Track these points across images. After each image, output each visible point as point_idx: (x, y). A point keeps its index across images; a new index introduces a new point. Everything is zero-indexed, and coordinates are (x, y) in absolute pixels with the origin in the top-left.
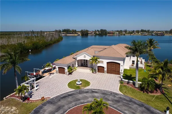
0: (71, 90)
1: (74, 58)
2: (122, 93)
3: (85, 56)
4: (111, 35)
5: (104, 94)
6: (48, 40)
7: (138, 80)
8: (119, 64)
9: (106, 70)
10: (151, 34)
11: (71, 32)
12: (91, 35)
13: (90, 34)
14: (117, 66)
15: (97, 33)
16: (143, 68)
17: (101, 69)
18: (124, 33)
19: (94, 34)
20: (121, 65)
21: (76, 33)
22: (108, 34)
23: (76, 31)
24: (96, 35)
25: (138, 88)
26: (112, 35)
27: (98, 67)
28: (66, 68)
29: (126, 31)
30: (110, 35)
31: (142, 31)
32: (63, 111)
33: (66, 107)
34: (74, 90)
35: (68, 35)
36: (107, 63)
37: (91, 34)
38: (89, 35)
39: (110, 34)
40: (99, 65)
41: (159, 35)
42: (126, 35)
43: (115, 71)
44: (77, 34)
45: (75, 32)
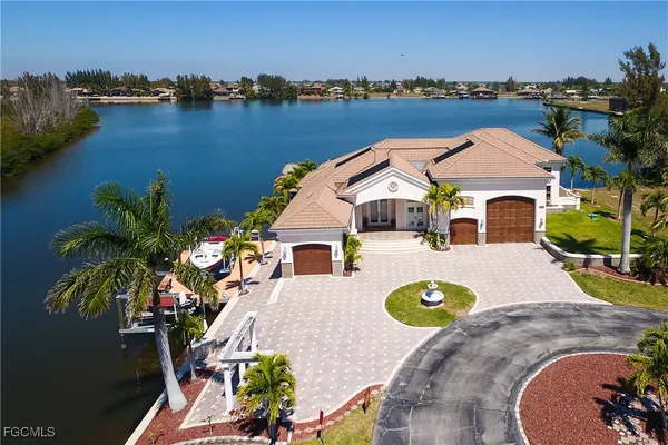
0: (428, 332)
1: (343, 199)
2: (605, 300)
3: (394, 184)
4: (312, 96)
5: (555, 316)
6: (33, 128)
7: (631, 248)
8: (532, 202)
9: (482, 230)
10: (457, 94)
11: (124, 88)
12: (227, 98)
13: (219, 94)
14: (526, 208)
15: (253, 92)
16: (578, 208)
17: (463, 231)
18: (360, 90)
19: (240, 96)
20: (538, 204)
21: (148, 93)
22: (302, 97)
23: (144, 79)
24: (251, 98)
25: (634, 273)
26: (318, 97)
27: (453, 222)
28: (336, 246)
29: (364, 83)
30: (309, 100)
31: (421, 82)
32: (503, 419)
33: (492, 402)
34: (438, 329)
35: (104, 99)
36: (488, 202)
37: (225, 94)
38: (216, 98)
39: (308, 93)
40: (457, 214)
41: (481, 98)
42: (373, 97)
43: (517, 230)
44: (157, 94)
45: (139, 85)
